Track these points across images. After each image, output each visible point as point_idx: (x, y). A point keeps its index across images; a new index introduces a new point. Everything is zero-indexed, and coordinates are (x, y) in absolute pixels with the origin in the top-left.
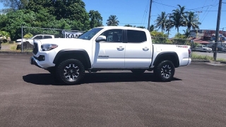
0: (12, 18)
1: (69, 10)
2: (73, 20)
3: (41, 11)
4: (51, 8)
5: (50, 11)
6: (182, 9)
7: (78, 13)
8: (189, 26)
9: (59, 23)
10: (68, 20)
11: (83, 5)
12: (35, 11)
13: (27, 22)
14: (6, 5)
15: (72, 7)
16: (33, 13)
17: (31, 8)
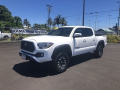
6: (60, 16)
8: (63, 24)
10: (2, 21)
11: (10, 13)
15: (4, 14)
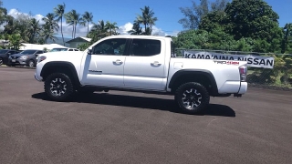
0: (182, 40)
1: (253, 26)
2: (256, 38)
3: (215, 31)
4: (230, 25)
5: (227, 29)
7: (265, 29)
9: (236, 44)
10: (250, 39)
12: (208, 31)
13: (197, 44)
14: (186, 27)
15: (258, 22)
16: (205, 33)
17: (204, 28)
